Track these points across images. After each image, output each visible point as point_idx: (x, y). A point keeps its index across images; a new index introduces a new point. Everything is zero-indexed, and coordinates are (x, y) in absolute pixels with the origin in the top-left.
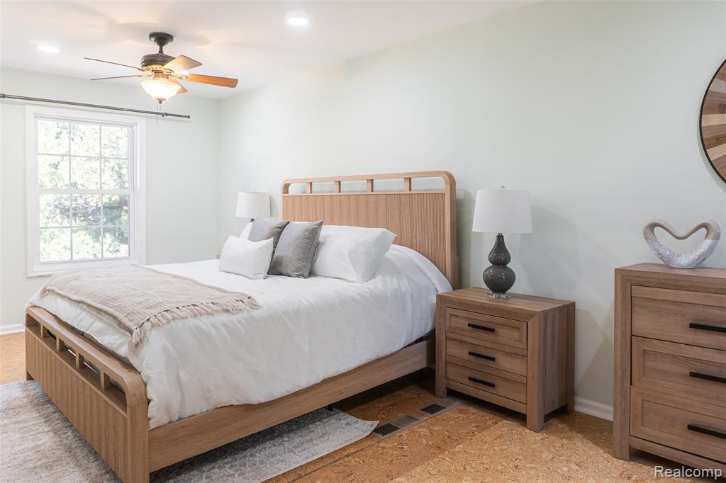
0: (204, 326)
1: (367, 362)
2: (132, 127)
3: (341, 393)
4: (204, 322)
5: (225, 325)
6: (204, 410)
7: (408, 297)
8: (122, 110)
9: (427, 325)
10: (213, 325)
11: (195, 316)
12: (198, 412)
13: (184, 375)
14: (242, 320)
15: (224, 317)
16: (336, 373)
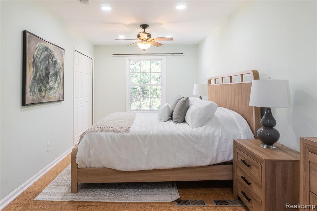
0: (102, 136)
1: (182, 167)
2: (162, 60)
3: (168, 178)
4: (103, 134)
5: (111, 136)
6: (99, 167)
7: (217, 139)
8: (156, 54)
9: (229, 156)
10: (106, 135)
11: (101, 131)
12: (97, 167)
13: (92, 152)
14: (119, 136)
15: (112, 133)
16: (162, 167)
